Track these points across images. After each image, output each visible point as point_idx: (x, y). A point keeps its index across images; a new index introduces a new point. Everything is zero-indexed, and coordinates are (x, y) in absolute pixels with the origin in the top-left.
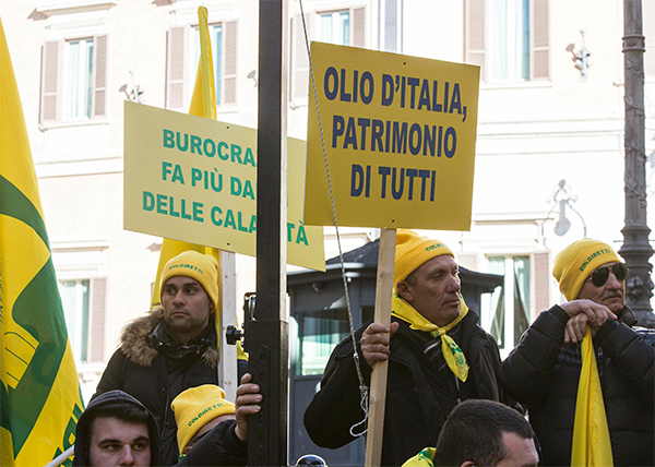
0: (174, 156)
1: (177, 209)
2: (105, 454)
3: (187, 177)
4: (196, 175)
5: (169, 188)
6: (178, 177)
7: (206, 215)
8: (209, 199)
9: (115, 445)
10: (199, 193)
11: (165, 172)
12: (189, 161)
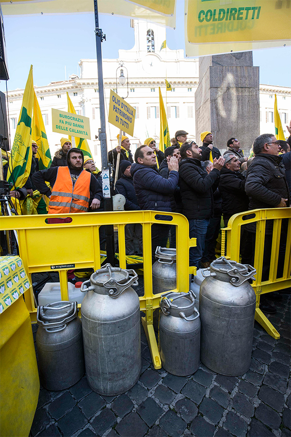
0: (62, 119)
1: (63, 128)
2: (73, 160)
3: (65, 123)
4: (66, 122)
5: (61, 124)
6: (63, 123)
7: (68, 129)
8: (69, 127)
9: (75, 158)
10: (67, 126)
11: (60, 122)
12: (65, 120)
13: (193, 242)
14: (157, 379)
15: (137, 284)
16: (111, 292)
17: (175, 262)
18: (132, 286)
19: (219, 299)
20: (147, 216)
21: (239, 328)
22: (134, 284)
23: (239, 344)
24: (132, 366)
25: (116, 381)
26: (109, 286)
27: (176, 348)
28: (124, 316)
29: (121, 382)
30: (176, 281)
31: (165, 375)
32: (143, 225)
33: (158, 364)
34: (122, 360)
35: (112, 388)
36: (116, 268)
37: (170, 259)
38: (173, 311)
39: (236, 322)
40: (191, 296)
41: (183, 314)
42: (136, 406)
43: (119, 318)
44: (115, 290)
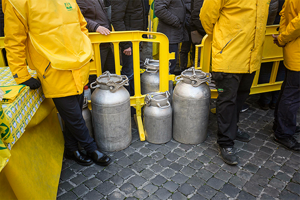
13: (172, 56)
14: (142, 145)
15: (128, 85)
16: (111, 88)
17: (158, 71)
18: (124, 86)
19: (183, 95)
20: (135, 35)
21: (195, 114)
22: (126, 85)
23: (195, 124)
24: (125, 135)
25: (115, 142)
26: (109, 84)
27: (154, 126)
28: (119, 103)
29: (118, 143)
30: (159, 86)
31: (147, 143)
32: (133, 43)
33: (143, 138)
34: (118, 129)
35: (113, 147)
36: (114, 74)
37: (155, 69)
38: (152, 103)
39: (193, 109)
40: (167, 94)
41: (159, 104)
42: (128, 155)
43: (117, 104)
44: (113, 87)
